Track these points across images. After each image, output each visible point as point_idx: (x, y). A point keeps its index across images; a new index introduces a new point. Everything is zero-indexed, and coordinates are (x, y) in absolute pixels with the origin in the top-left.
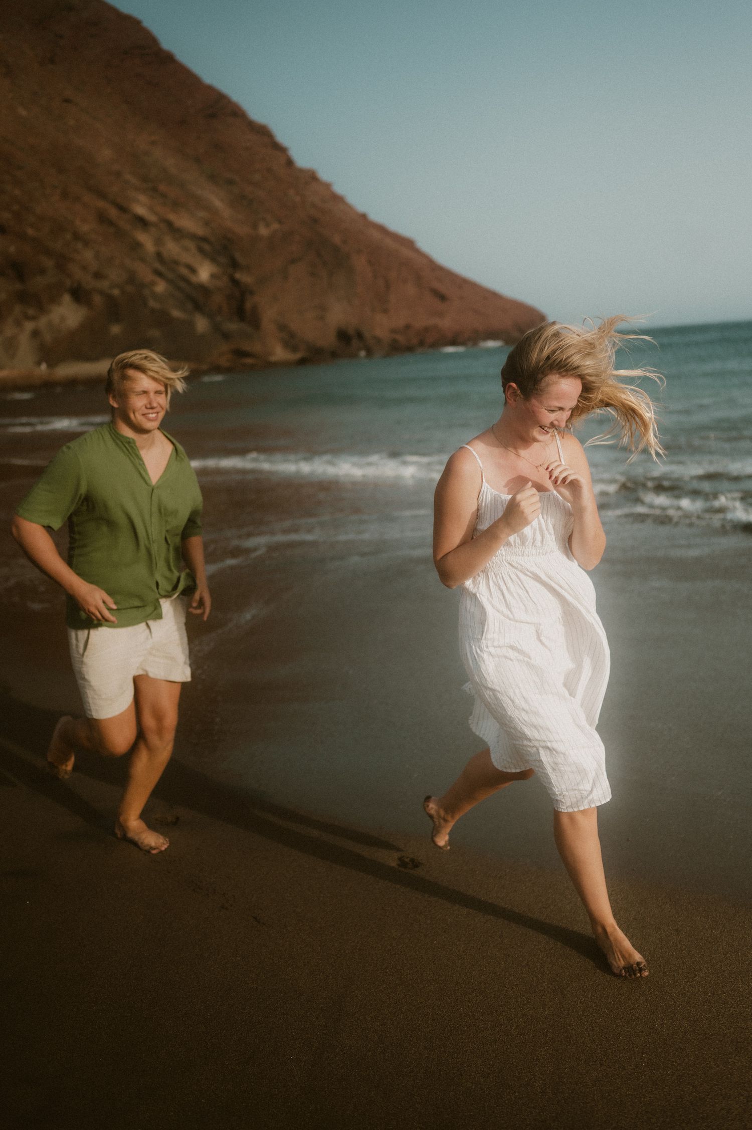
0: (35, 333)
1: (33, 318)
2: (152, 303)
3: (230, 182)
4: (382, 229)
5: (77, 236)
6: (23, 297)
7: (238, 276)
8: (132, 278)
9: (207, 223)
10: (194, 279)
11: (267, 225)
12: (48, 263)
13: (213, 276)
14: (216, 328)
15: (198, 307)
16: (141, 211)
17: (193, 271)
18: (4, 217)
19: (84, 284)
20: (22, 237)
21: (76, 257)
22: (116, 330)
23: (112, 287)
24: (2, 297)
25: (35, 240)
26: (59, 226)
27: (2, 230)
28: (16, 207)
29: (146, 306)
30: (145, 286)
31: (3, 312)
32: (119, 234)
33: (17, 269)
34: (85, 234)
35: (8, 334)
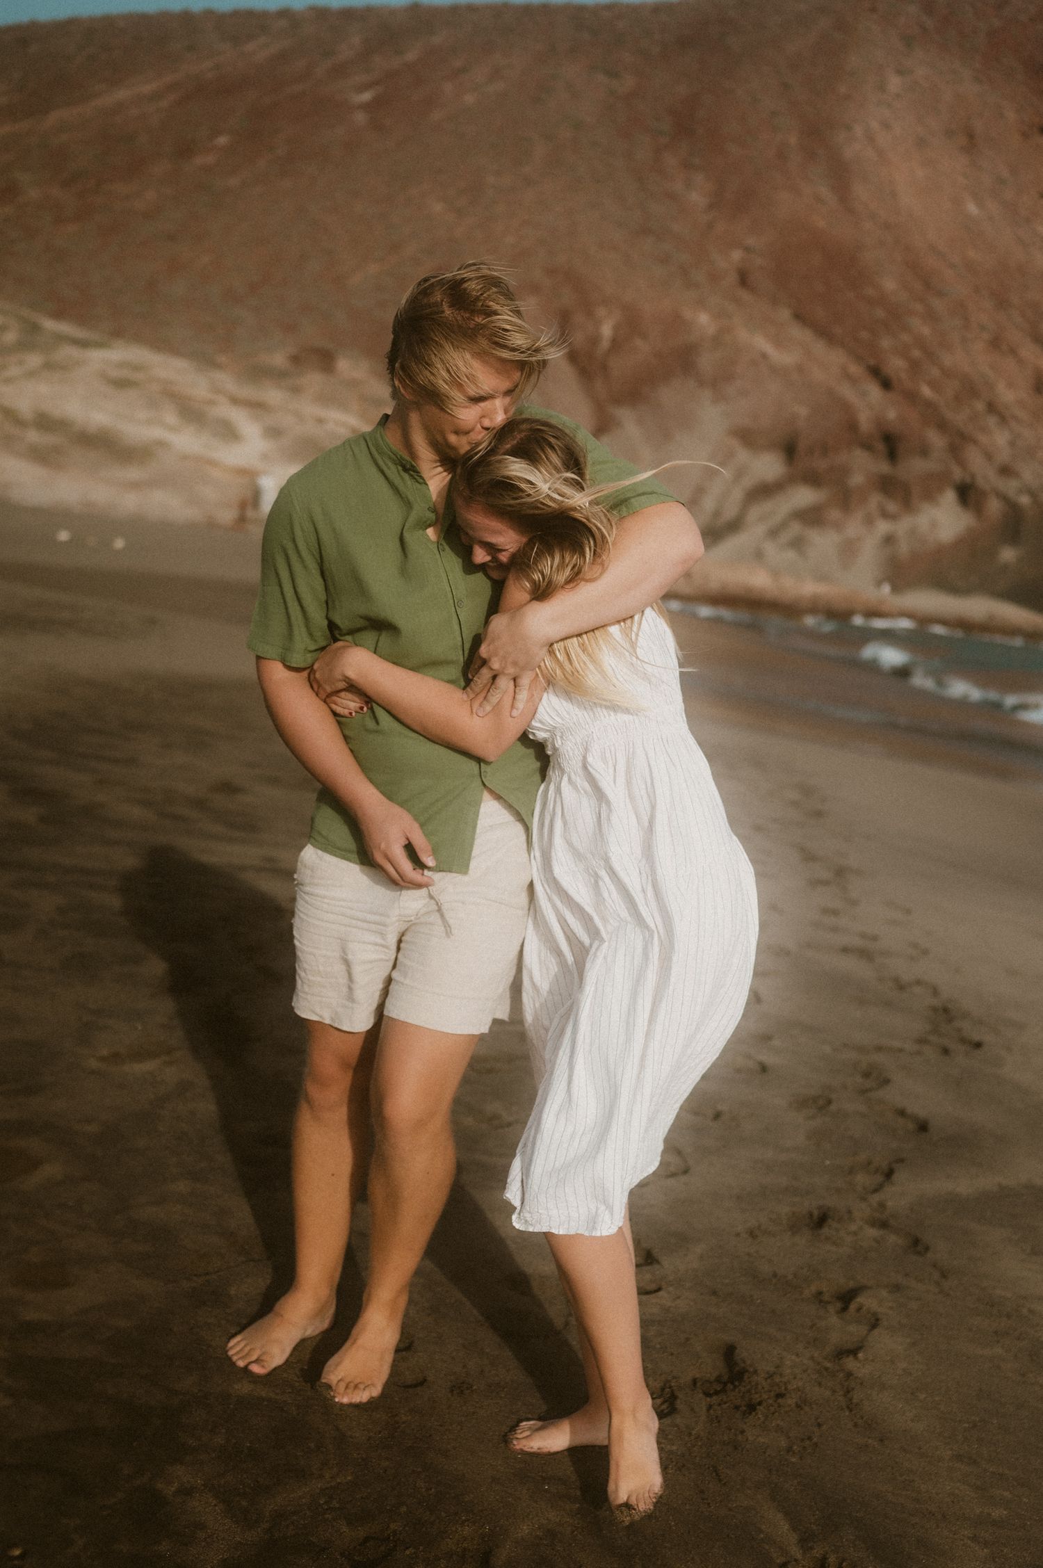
0: (889, 540)
1: (892, 517)
5: (992, 408)
6: (887, 485)
12: (936, 440)
18: (896, 365)
19: (980, 482)
20: (912, 397)
21: (983, 438)
22: (1008, 554)
23: (1020, 491)
24: (857, 479)
25: (929, 404)
26: (970, 389)
27: (886, 384)
28: (916, 353)
31: (853, 502)
33: (891, 444)
34: (1006, 406)
35: (851, 533)
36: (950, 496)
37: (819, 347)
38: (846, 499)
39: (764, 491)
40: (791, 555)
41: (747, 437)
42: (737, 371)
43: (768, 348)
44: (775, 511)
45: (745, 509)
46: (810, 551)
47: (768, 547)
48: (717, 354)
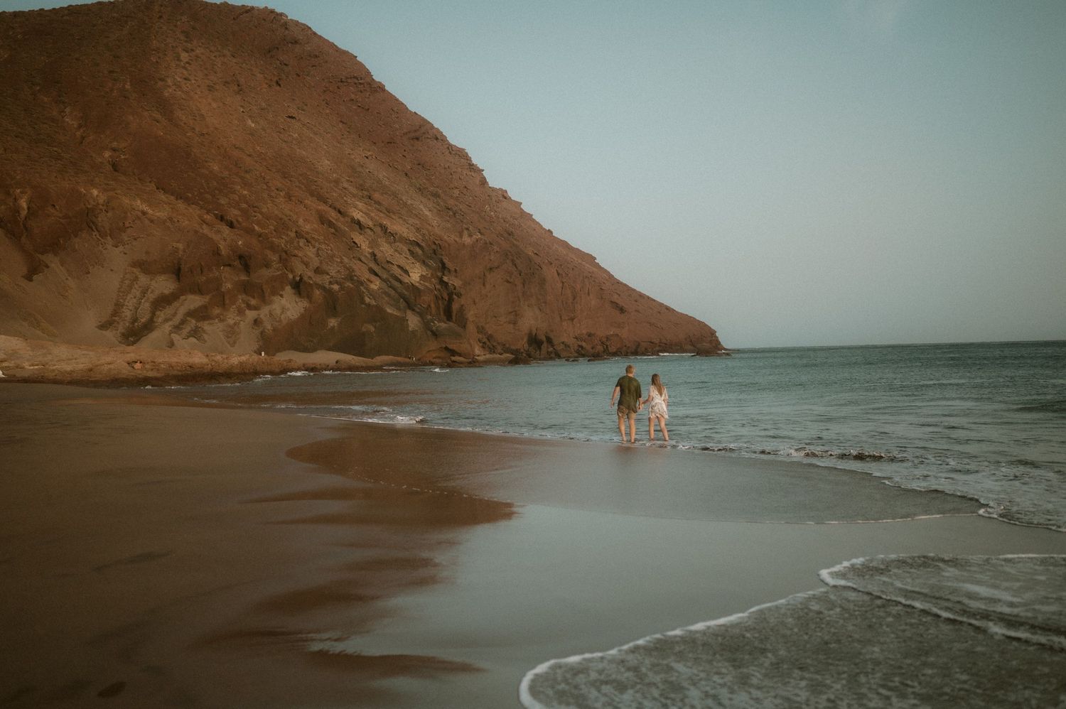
0: (256, 322)
1: (256, 308)
2: (367, 300)
3: (436, 195)
4: (565, 245)
5: (299, 235)
6: (247, 288)
7: (445, 279)
8: (350, 277)
9: (418, 230)
10: (406, 280)
11: (470, 236)
12: (273, 257)
13: (422, 276)
14: (427, 325)
15: (410, 306)
16: (357, 215)
17: (406, 272)
18: (233, 213)
19: (305, 279)
20: (249, 231)
21: (300, 254)
22: (333, 322)
23: (330, 283)
24: (227, 286)
25: (260, 235)
26: (283, 225)
27: (231, 225)
28: (244, 206)
29: (363, 301)
30: (362, 283)
31: (227, 302)
32: (338, 233)
33: (245, 262)
34: (308, 233)
35: (231, 322)
36: (288, 289)
37: (181, 205)
38: (222, 300)
39: (163, 301)
40: (193, 340)
41: (144, 266)
42: (127, 225)
43: (145, 208)
44: (176, 313)
45: (153, 314)
46: (206, 337)
47: (175, 337)
48: (110, 214)
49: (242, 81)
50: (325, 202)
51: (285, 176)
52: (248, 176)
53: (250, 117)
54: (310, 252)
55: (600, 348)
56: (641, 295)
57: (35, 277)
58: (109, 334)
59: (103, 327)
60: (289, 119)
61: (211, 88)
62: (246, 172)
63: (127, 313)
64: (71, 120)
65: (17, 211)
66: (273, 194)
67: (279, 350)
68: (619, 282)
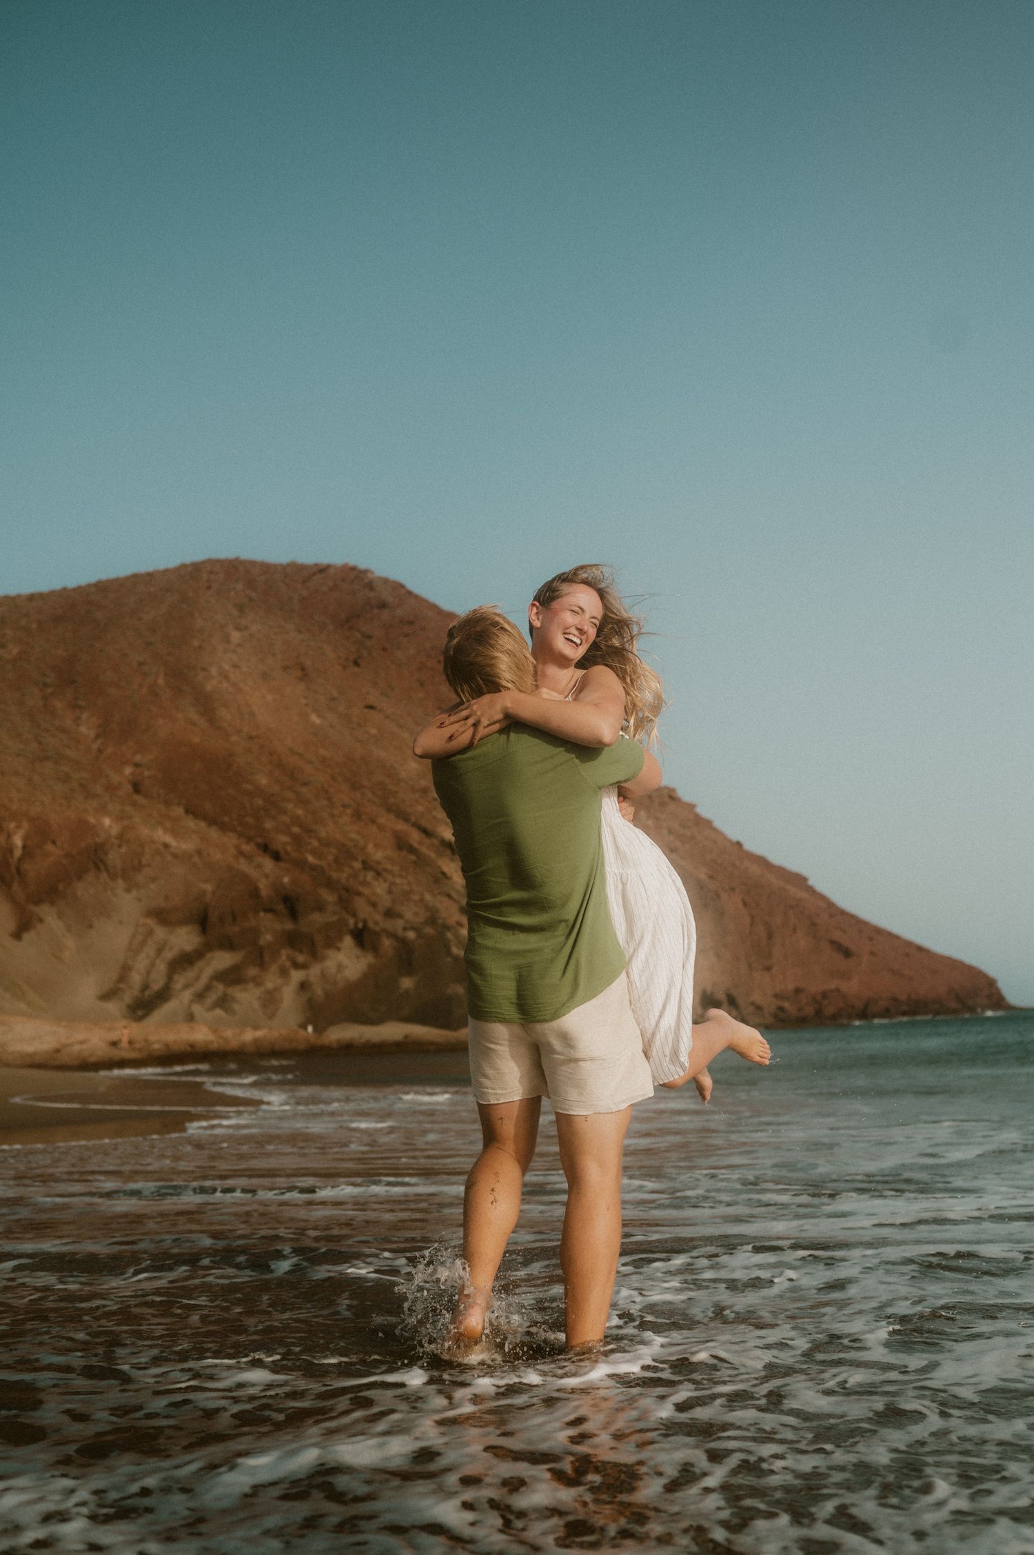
0: (304, 986)
1: (303, 967)
4: (762, 862)
5: (366, 866)
6: (293, 940)
8: (432, 920)
12: (329, 897)
18: (281, 841)
19: (371, 925)
20: (301, 864)
21: (366, 891)
22: (407, 983)
23: (405, 929)
24: (267, 938)
25: (313, 868)
26: (346, 854)
27: (276, 857)
28: (296, 830)
29: (449, 953)
30: (447, 927)
31: (266, 958)
32: (421, 862)
33: (290, 904)
34: (378, 863)
35: (270, 985)
36: (348, 941)
37: (214, 833)
38: (260, 957)
39: (185, 961)
40: (219, 1012)
41: (162, 916)
42: (144, 862)
43: (168, 839)
44: (198, 978)
45: (170, 978)
46: (236, 1007)
47: (197, 1009)
48: (124, 850)
49: (308, 663)
50: (406, 820)
51: (355, 787)
52: (304, 790)
53: (315, 710)
54: (380, 888)
55: (809, 1011)
56: (878, 931)
57: (26, 936)
58: (113, 1007)
59: (106, 996)
60: (366, 711)
61: (265, 676)
62: (305, 784)
63: (136, 978)
64: (87, 729)
65: (10, 850)
66: (336, 812)
67: (332, 1022)
68: (843, 913)
